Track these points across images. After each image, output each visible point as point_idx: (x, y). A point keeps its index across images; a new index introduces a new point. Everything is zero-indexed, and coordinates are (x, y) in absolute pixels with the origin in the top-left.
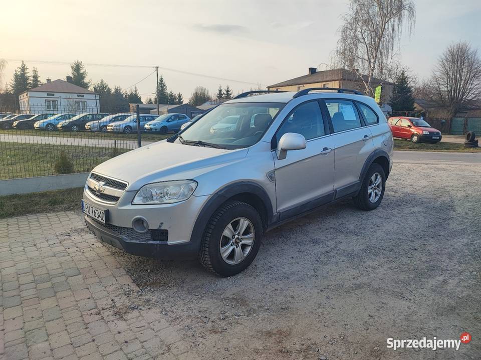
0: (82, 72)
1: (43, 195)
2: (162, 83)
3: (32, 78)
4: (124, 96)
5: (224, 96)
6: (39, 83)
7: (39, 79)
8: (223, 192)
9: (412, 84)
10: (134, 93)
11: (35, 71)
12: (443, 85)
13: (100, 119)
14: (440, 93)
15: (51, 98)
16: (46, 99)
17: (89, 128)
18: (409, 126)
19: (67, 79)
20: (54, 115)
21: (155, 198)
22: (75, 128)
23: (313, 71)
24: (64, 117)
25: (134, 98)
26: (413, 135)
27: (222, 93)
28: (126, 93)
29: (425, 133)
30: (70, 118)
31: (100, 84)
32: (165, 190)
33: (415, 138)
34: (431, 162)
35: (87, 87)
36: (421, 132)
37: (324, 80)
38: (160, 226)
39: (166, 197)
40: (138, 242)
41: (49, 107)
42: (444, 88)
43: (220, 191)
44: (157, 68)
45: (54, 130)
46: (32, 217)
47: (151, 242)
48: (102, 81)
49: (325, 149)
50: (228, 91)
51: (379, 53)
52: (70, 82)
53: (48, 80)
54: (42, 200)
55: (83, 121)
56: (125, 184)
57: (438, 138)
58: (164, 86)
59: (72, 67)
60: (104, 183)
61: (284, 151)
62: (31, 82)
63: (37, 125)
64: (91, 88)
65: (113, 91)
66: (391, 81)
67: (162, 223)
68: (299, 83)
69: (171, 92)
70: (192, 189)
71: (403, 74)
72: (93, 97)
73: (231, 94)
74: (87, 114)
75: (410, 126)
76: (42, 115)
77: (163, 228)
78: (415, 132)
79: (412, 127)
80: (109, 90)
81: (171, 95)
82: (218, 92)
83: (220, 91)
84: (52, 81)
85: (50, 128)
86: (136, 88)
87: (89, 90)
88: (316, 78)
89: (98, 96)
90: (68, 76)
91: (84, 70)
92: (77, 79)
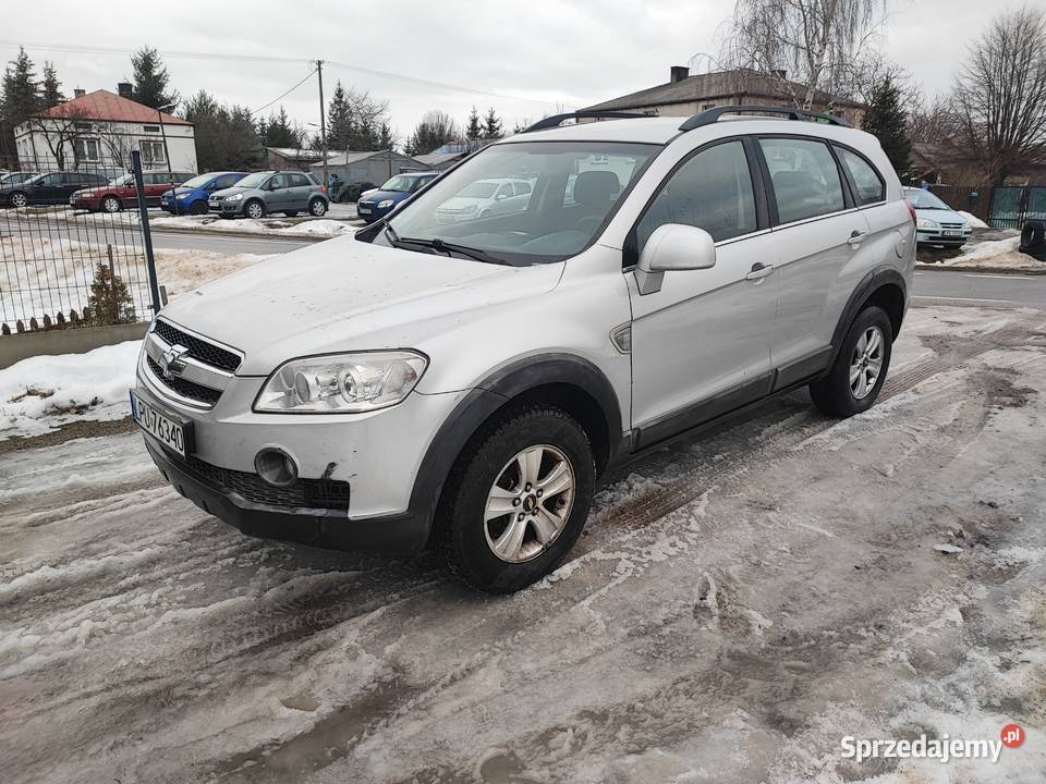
0: (156, 72)
2: (341, 101)
3: (43, 88)
4: (258, 130)
5: (484, 134)
6: (61, 99)
7: (59, 90)
8: (494, 382)
9: (909, 109)
10: (279, 123)
11: (49, 72)
12: (977, 109)
14: (969, 128)
15: (83, 133)
19: (121, 90)
21: (314, 395)
23: (679, 73)
25: (280, 135)
27: (479, 126)
28: (263, 124)
31: (198, 100)
32: (343, 374)
35: (169, 108)
37: (704, 96)
38: (328, 472)
39: (345, 393)
40: (271, 509)
41: (80, 155)
42: (979, 118)
43: (488, 381)
44: (320, 63)
47: (304, 511)
48: (203, 96)
49: (757, 267)
50: (491, 121)
52: (124, 96)
53: (79, 92)
56: (235, 356)
58: (348, 107)
59: (135, 63)
60: (184, 350)
61: (658, 271)
62: (43, 96)
64: (180, 110)
65: (231, 117)
66: (861, 100)
67: (332, 465)
69: (365, 123)
70: (414, 375)
71: (887, 83)
72: (181, 131)
73: (498, 129)
77: (336, 476)
80: (223, 114)
81: (366, 130)
82: (469, 123)
83: (474, 121)
84: (87, 93)
86: (283, 112)
87: (174, 114)
88: (683, 91)
89: (192, 128)
90: (125, 81)
91: (161, 69)
92: (147, 88)
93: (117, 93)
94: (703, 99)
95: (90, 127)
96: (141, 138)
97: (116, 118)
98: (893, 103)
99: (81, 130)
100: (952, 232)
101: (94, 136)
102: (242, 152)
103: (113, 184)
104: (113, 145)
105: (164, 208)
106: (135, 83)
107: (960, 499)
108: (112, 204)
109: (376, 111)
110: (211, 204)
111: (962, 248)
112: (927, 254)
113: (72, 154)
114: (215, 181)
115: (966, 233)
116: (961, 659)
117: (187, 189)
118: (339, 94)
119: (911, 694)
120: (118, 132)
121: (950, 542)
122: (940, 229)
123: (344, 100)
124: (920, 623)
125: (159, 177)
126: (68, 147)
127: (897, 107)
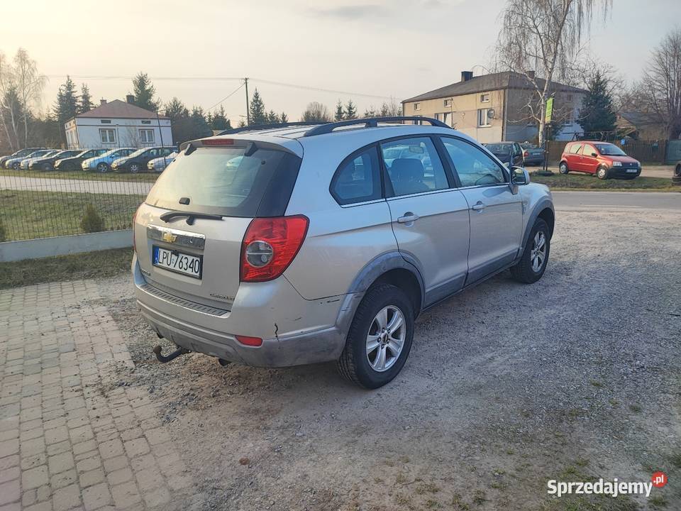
0: (147, 88)
1: (62, 260)
2: (257, 100)
3: (81, 99)
4: (207, 120)
5: (346, 117)
6: (91, 106)
7: (90, 101)
10: (220, 115)
11: (85, 90)
12: (659, 90)
13: (168, 155)
14: (655, 103)
15: (106, 126)
16: (100, 127)
17: (153, 168)
18: (593, 154)
19: (128, 100)
20: (107, 150)
22: (134, 168)
23: (467, 76)
24: (121, 154)
25: (221, 123)
26: (599, 167)
27: (342, 111)
28: (210, 116)
29: (616, 164)
30: (128, 155)
31: (172, 104)
33: (602, 173)
34: (588, 209)
35: (155, 109)
36: (610, 163)
37: (480, 90)
41: (104, 139)
42: (661, 96)
44: (246, 79)
45: (107, 172)
46: (43, 287)
48: (175, 101)
50: (350, 108)
51: (559, 47)
52: (131, 103)
53: (103, 101)
54: (59, 266)
55: (145, 158)
57: (635, 171)
58: (261, 103)
59: (135, 82)
62: (81, 104)
63: (85, 164)
64: (162, 110)
65: (191, 113)
68: (447, 95)
69: (272, 112)
72: (164, 123)
73: (354, 113)
74: (151, 148)
75: (595, 155)
76: (93, 151)
78: (603, 164)
79: (599, 156)
80: (186, 112)
81: (272, 117)
82: (337, 110)
83: (340, 109)
84: (108, 102)
85: (103, 168)
86: (222, 108)
87: (158, 113)
88: (469, 86)
89: (169, 121)
90: (129, 94)
91: (151, 85)
93: (125, 101)
94: (481, 92)
95: (109, 122)
96: (140, 128)
98: (603, 89)
99: (104, 124)
101: (112, 127)
106: (135, 95)
118: (256, 96)
127: (604, 91)
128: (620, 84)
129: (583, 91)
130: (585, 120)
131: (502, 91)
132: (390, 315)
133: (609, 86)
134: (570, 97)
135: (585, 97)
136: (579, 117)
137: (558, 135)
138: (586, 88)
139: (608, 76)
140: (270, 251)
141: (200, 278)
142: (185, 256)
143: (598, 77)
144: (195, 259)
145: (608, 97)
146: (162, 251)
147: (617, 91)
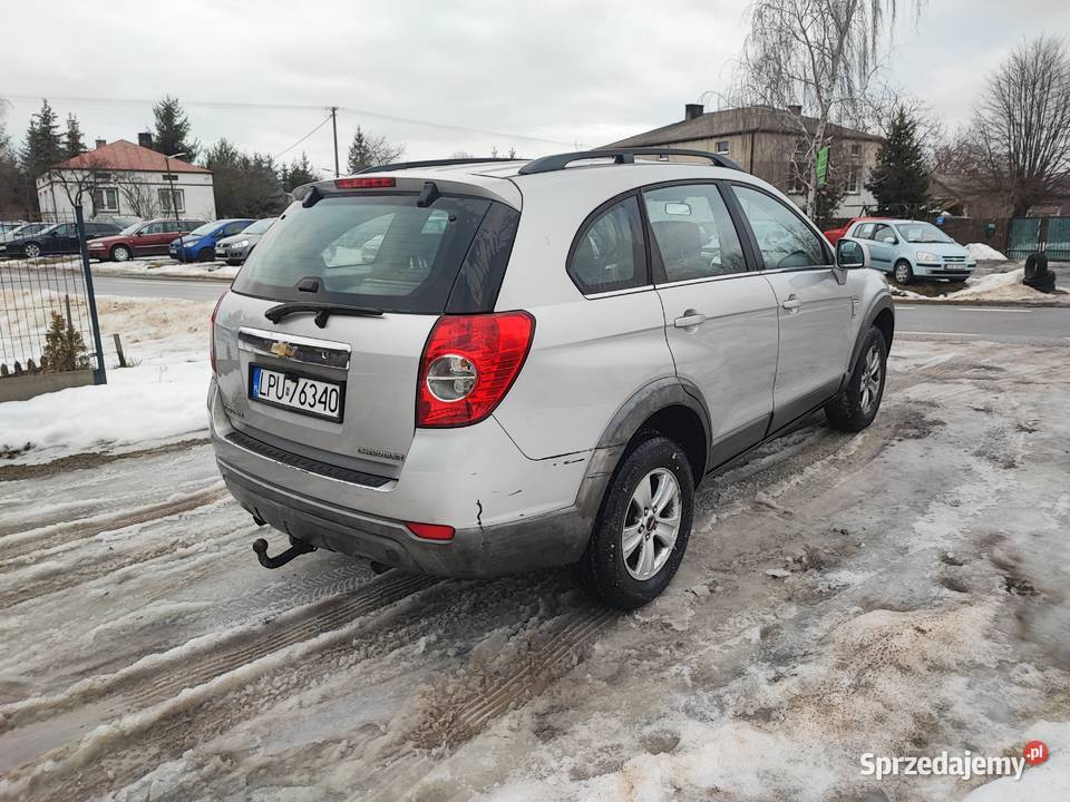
0: (178, 121)
2: (361, 146)
3: (65, 139)
4: (280, 177)
6: (82, 150)
7: (81, 141)
10: (301, 168)
11: (73, 123)
12: (997, 140)
14: (990, 159)
15: (103, 184)
16: (95, 185)
19: (140, 139)
23: (694, 111)
28: (285, 171)
31: (218, 148)
35: (189, 157)
37: (715, 133)
42: (1000, 149)
44: (334, 110)
48: (223, 144)
52: (145, 146)
53: (100, 142)
58: (367, 151)
59: (157, 112)
62: (65, 147)
64: (201, 159)
66: (880, 133)
72: (200, 179)
80: (246, 161)
84: (108, 143)
86: (304, 158)
87: (195, 163)
88: (698, 128)
89: (210, 176)
90: (146, 131)
91: (182, 118)
92: (169, 138)
93: (137, 142)
94: (716, 137)
95: (109, 176)
96: (159, 187)
97: (136, 167)
98: (908, 135)
99: (100, 180)
100: (954, 266)
101: (112, 185)
102: (261, 198)
103: (124, 234)
104: (131, 195)
105: (173, 256)
106: (156, 133)
107: (816, 527)
108: (121, 253)
109: (393, 155)
110: (218, 252)
111: (967, 281)
112: (930, 288)
113: (91, 204)
114: (224, 228)
115: (969, 266)
116: (739, 673)
117: (196, 237)
118: (359, 138)
119: (676, 704)
120: (135, 181)
121: (786, 567)
122: (942, 262)
123: (363, 144)
124: (718, 641)
125: (169, 226)
126: (86, 196)
127: (912, 140)
128: (936, 129)
129: (878, 140)
130: (880, 184)
131: (749, 137)
132: (655, 482)
133: (919, 133)
134: (856, 149)
135: (880, 147)
136: (871, 180)
137: (838, 208)
138: (883, 135)
139: (916, 116)
140: (469, 374)
141: (340, 420)
142: (310, 382)
143: (902, 116)
144: (330, 387)
145: (916, 149)
146: (266, 374)
147: (931, 141)
